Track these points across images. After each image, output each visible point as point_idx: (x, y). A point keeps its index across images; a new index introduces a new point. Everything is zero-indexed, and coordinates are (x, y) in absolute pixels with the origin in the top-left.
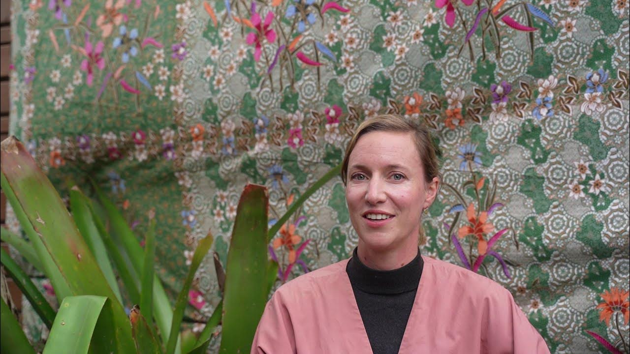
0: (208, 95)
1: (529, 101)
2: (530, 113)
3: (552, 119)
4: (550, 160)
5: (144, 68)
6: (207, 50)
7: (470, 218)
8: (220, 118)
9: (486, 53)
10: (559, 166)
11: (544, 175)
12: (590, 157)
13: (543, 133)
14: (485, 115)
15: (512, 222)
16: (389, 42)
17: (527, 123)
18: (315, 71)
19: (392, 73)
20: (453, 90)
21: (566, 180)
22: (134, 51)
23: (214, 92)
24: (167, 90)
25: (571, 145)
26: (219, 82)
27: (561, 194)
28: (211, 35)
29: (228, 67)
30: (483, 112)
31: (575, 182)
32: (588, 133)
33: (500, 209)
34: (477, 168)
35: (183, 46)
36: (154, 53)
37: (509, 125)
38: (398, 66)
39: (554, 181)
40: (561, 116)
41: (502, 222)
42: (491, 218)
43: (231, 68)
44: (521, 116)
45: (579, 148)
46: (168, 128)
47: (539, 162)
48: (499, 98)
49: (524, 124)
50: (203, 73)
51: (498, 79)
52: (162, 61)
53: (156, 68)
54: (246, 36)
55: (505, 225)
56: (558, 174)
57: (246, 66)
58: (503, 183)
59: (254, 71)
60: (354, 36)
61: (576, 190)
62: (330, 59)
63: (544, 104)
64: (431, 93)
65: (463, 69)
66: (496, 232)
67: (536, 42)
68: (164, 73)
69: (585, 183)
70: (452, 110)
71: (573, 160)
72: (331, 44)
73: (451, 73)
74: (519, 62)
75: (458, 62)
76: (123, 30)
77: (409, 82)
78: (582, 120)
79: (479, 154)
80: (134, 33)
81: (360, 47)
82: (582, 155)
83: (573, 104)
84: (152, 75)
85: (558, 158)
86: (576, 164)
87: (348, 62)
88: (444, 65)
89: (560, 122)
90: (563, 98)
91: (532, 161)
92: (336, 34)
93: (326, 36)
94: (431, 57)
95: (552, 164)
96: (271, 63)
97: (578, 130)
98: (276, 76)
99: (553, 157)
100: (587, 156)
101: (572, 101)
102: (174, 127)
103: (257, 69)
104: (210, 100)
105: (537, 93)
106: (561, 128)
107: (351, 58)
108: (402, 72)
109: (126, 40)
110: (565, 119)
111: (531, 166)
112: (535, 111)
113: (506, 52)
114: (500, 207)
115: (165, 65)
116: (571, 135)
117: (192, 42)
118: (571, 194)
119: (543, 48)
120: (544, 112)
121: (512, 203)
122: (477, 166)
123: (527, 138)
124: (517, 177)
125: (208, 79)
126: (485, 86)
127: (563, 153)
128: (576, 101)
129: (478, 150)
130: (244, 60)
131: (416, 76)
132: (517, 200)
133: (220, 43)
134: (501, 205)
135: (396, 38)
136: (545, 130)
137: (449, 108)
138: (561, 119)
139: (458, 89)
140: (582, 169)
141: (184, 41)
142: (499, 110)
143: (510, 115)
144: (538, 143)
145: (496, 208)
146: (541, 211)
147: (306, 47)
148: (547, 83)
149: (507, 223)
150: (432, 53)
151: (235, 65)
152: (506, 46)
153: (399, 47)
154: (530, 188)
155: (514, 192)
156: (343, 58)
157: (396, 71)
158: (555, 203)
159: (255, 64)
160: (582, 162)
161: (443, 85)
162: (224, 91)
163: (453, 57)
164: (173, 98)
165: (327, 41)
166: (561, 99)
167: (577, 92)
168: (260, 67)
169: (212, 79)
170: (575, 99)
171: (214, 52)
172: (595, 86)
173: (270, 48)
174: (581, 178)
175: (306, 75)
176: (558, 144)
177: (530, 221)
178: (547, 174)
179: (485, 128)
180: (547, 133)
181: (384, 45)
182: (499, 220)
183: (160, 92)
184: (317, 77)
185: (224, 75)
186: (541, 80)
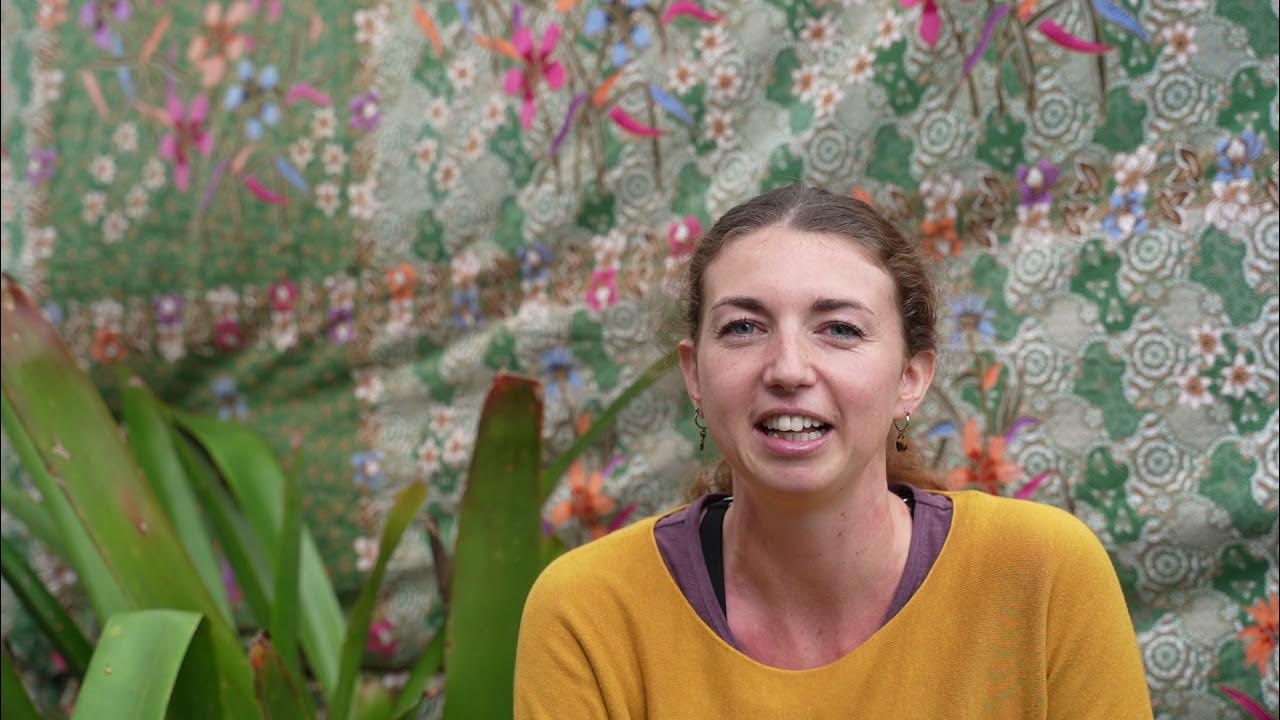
0: (426, 202)
1: (1097, 201)
2: (1097, 225)
3: (1143, 239)
4: (1138, 325)
5: (294, 150)
6: (423, 106)
7: (969, 450)
8: (449, 250)
9: (1007, 101)
10: (1158, 338)
11: (1126, 357)
12: (1225, 319)
13: (1124, 269)
14: (1004, 232)
15: (1058, 458)
16: (806, 83)
17: (1091, 248)
18: (647, 146)
19: (807, 146)
20: (936, 180)
21: (1172, 367)
22: (272, 115)
23: (438, 195)
24: (343, 196)
25: (1184, 292)
26: (448, 174)
27: (1162, 398)
28: (432, 76)
29: (465, 142)
30: (1001, 227)
31: (1193, 371)
32: (1219, 268)
33: (1030, 431)
34: (983, 342)
35: (372, 99)
36: (312, 116)
37: (1053, 251)
38: (819, 131)
39: (1145, 371)
40: (1164, 233)
41: (1037, 459)
42: (1014, 448)
43: (473, 145)
44: (1078, 232)
45: (1201, 300)
46: (342, 275)
47: (1114, 329)
48: (1033, 196)
49: (1084, 251)
50: (413, 157)
51: (1032, 154)
52: (328, 132)
53: (319, 147)
54: (503, 77)
55: (1044, 465)
56: (1155, 355)
57: (504, 139)
58: (1037, 375)
59: (520, 150)
60: (731, 71)
61: (1194, 388)
62: (680, 122)
63: (1128, 206)
64: (890, 188)
65: (957, 136)
66: (1026, 479)
67: (1110, 75)
68: (335, 160)
69: (1213, 373)
70: (935, 222)
71: (1186, 326)
72: (683, 89)
73: (933, 143)
74: (1074, 118)
75: (944, 120)
76: (245, 69)
77: (842, 166)
78: (1209, 239)
79: (990, 314)
80: (269, 76)
81: (744, 95)
82: (1206, 312)
83: (1190, 206)
84: (310, 165)
85: (1155, 322)
86: (1194, 333)
87: (719, 128)
88: (917, 128)
89: (1161, 244)
90: (1169, 193)
91: (1100, 328)
92: (692, 68)
93: (673, 73)
94: (890, 110)
95: (1142, 333)
96: (557, 132)
97: (1198, 260)
98: (567, 161)
99: (1145, 319)
100: (1217, 315)
101: (1187, 201)
102: (354, 271)
103: (528, 146)
104: (429, 213)
105: (1112, 185)
106: (1162, 257)
107: (727, 118)
108: (828, 144)
109: (252, 92)
110: (1171, 239)
111: (1097, 339)
112: (1109, 223)
113: (1048, 97)
114: (1031, 426)
115: (336, 141)
116: (1183, 272)
117: (391, 90)
118: (1184, 398)
119: (1125, 89)
120: (1127, 223)
121: (1057, 418)
122: (985, 340)
123: (1091, 278)
124: (1068, 362)
125: (425, 167)
126: (1007, 169)
127: (1165, 310)
128: (1194, 200)
129: (988, 305)
130: (501, 128)
131: (858, 153)
132: (1068, 412)
133: (450, 92)
134: (1033, 422)
135: (822, 74)
136: (1129, 262)
137: (930, 217)
138: (1163, 237)
139: (947, 178)
140: (1207, 343)
141: (374, 90)
142: (1033, 222)
143: (1056, 230)
144: (1113, 290)
145: (1023, 429)
146: (1120, 436)
147: (632, 97)
148: (1132, 162)
149: (1048, 461)
150: (892, 103)
151: (480, 138)
152: (1047, 85)
153: (824, 92)
154: (1095, 386)
155: (1060, 395)
156: (709, 119)
157: (817, 141)
158: (1150, 417)
159: (523, 135)
160: (1207, 329)
161: (916, 170)
162: (457, 193)
163: (935, 110)
164: (355, 210)
165: (674, 82)
166: (1164, 195)
167: (1196, 180)
168: (533, 140)
169: (434, 168)
170: (1192, 195)
171: (437, 113)
172: (1235, 167)
173: (553, 101)
174: (1204, 363)
175: (630, 155)
176: (1155, 292)
177: (1098, 456)
178: (1132, 354)
179: (1003, 260)
180: (1133, 268)
181: (796, 90)
182: (1032, 455)
183: (328, 198)
184: (652, 159)
185: (459, 161)
186: (1120, 158)
